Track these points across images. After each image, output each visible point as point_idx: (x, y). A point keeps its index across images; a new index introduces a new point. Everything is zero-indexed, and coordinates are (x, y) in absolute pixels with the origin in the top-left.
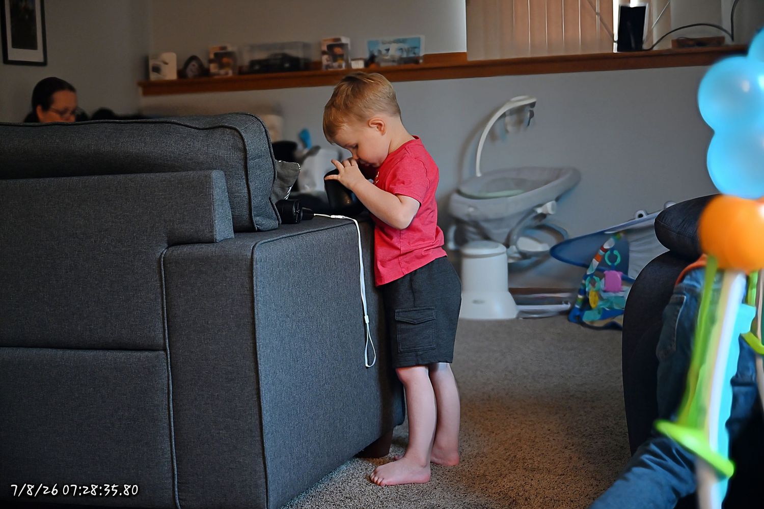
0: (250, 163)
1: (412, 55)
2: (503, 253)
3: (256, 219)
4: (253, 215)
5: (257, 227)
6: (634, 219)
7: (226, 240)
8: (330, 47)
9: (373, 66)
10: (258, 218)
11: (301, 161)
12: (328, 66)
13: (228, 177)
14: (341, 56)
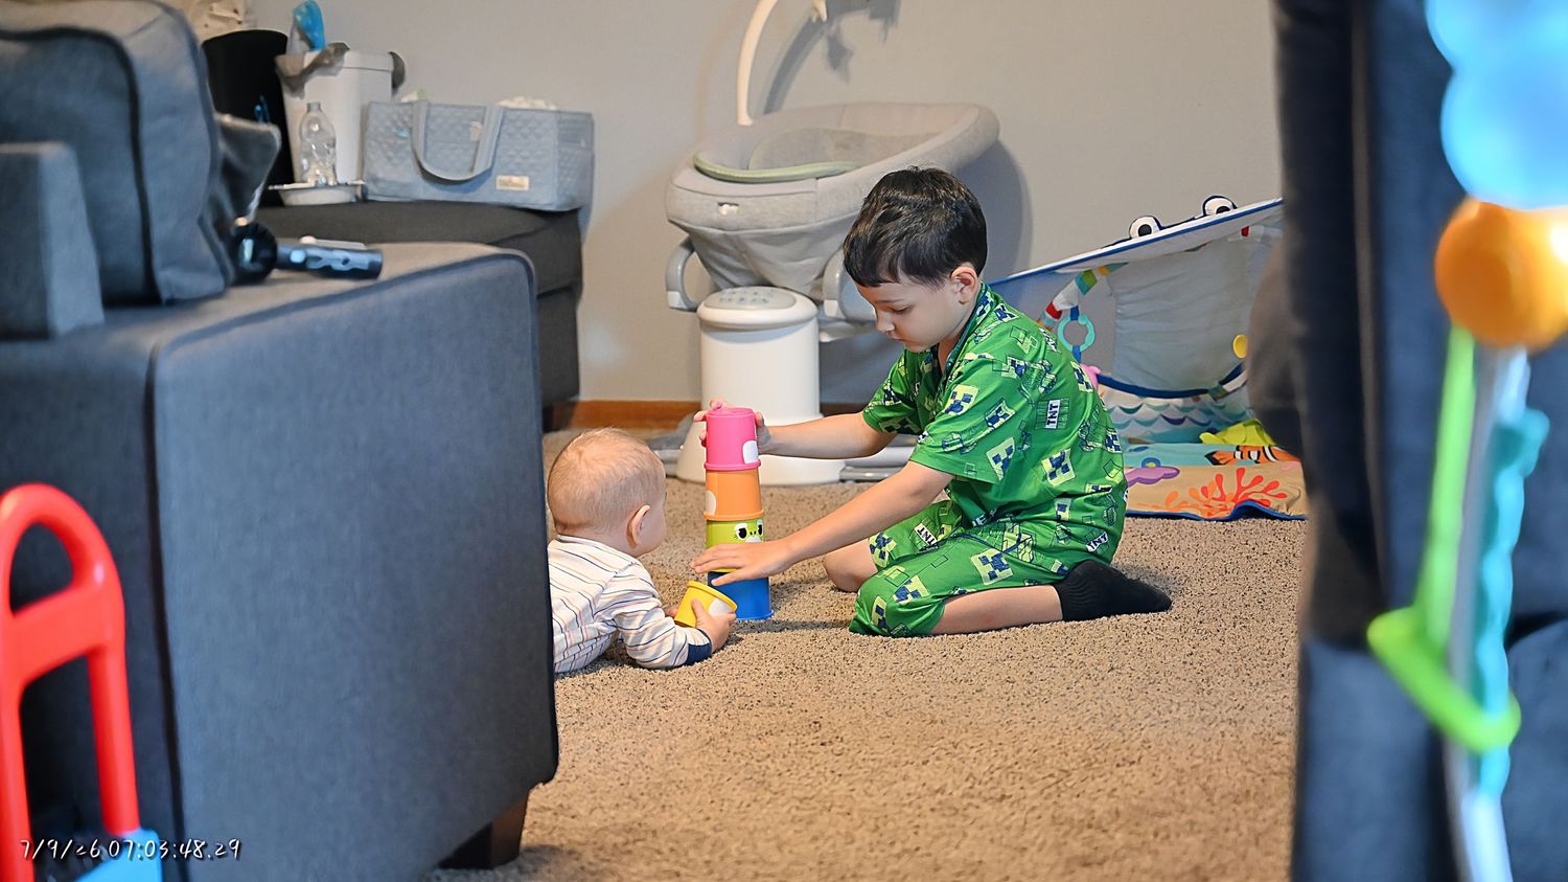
0: (148, 129)
2: (808, 320)
3: (163, 275)
4: (154, 264)
5: (167, 294)
6: (1131, 238)
7: (82, 329)
10: (167, 272)
11: (298, 83)
13: (88, 163)
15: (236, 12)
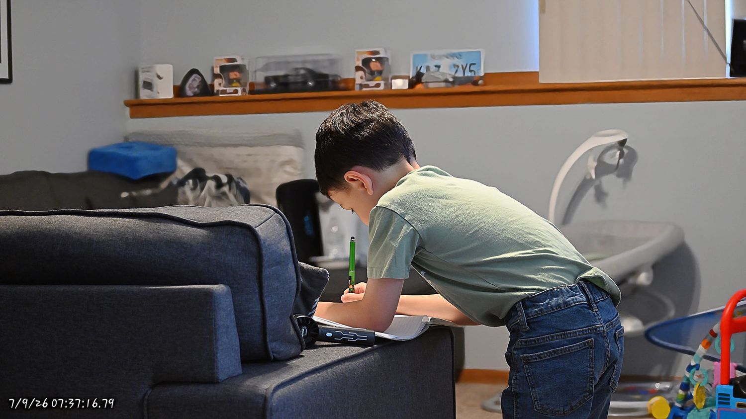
0: (266, 272)
1: (468, 74)
3: (272, 346)
4: (268, 340)
5: (274, 356)
7: (231, 378)
8: (366, 62)
9: (419, 87)
10: (274, 344)
11: (326, 206)
12: (361, 86)
13: (235, 292)
14: (380, 73)
15: (295, 169)
